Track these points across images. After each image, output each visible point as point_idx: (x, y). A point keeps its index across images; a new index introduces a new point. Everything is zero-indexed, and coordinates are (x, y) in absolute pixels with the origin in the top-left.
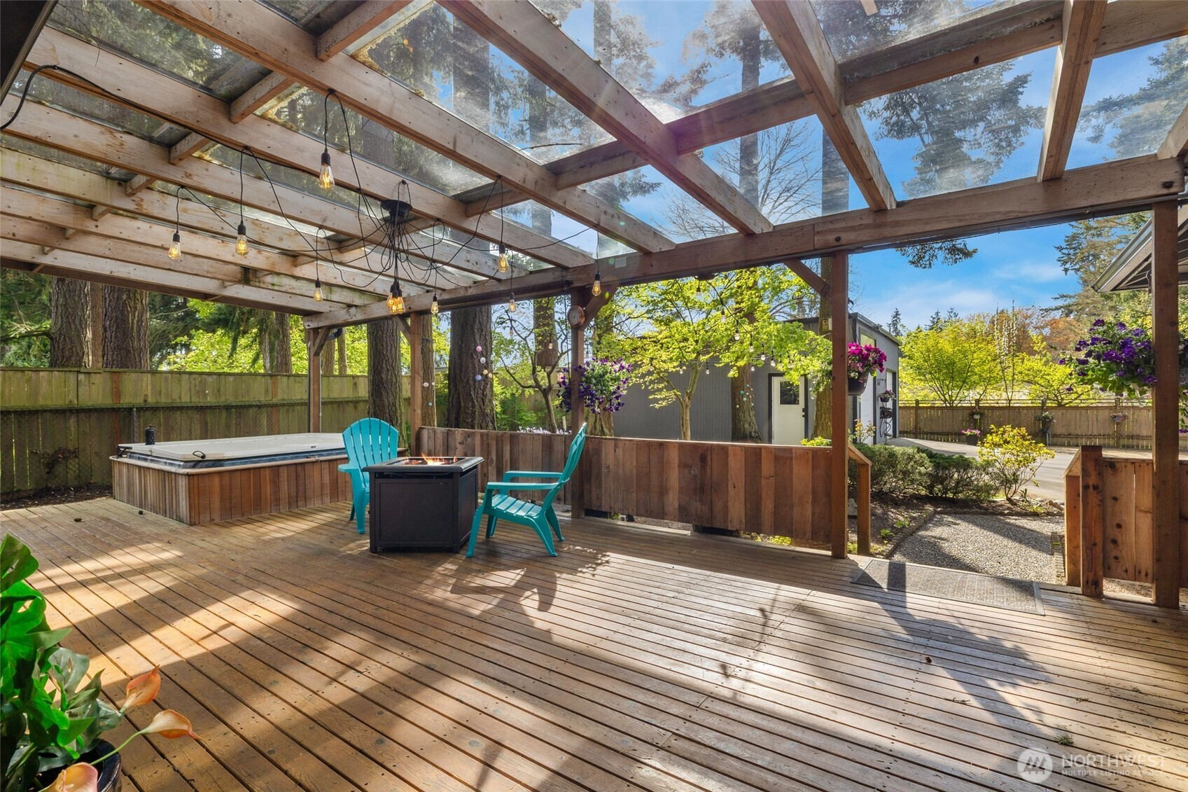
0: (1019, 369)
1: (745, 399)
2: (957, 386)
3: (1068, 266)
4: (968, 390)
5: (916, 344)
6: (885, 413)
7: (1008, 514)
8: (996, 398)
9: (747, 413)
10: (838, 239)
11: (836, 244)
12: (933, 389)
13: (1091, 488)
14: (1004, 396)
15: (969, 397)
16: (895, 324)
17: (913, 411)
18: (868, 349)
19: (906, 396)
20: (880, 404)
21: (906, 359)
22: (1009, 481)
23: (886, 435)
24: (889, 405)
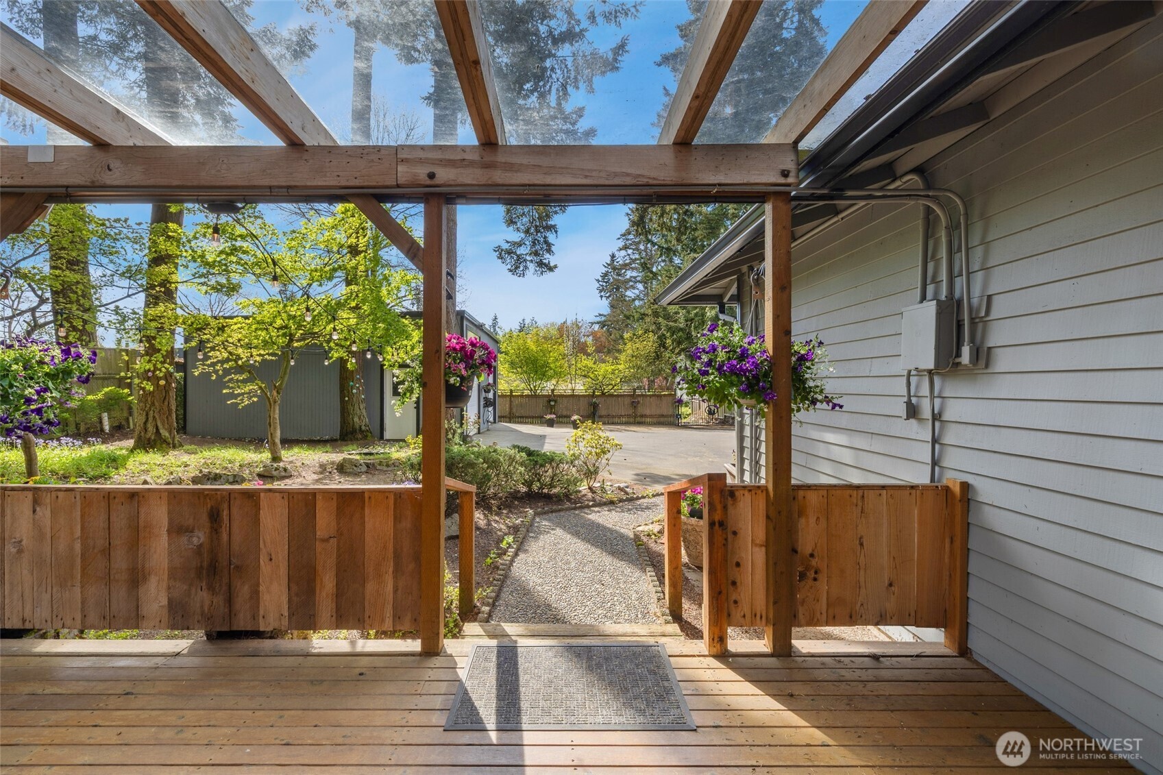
0: (579, 365)
1: (354, 391)
2: (539, 379)
3: (602, 294)
4: (546, 381)
5: (511, 342)
6: (489, 403)
7: (593, 506)
8: (564, 388)
9: (356, 406)
10: (432, 176)
11: (429, 182)
12: (522, 380)
13: (717, 524)
14: (570, 386)
15: (548, 386)
16: (494, 326)
17: (508, 399)
18: (473, 344)
19: (503, 386)
20: (483, 395)
21: (503, 355)
22: (591, 473)
23: (488, 422)
24: (491, 395)
